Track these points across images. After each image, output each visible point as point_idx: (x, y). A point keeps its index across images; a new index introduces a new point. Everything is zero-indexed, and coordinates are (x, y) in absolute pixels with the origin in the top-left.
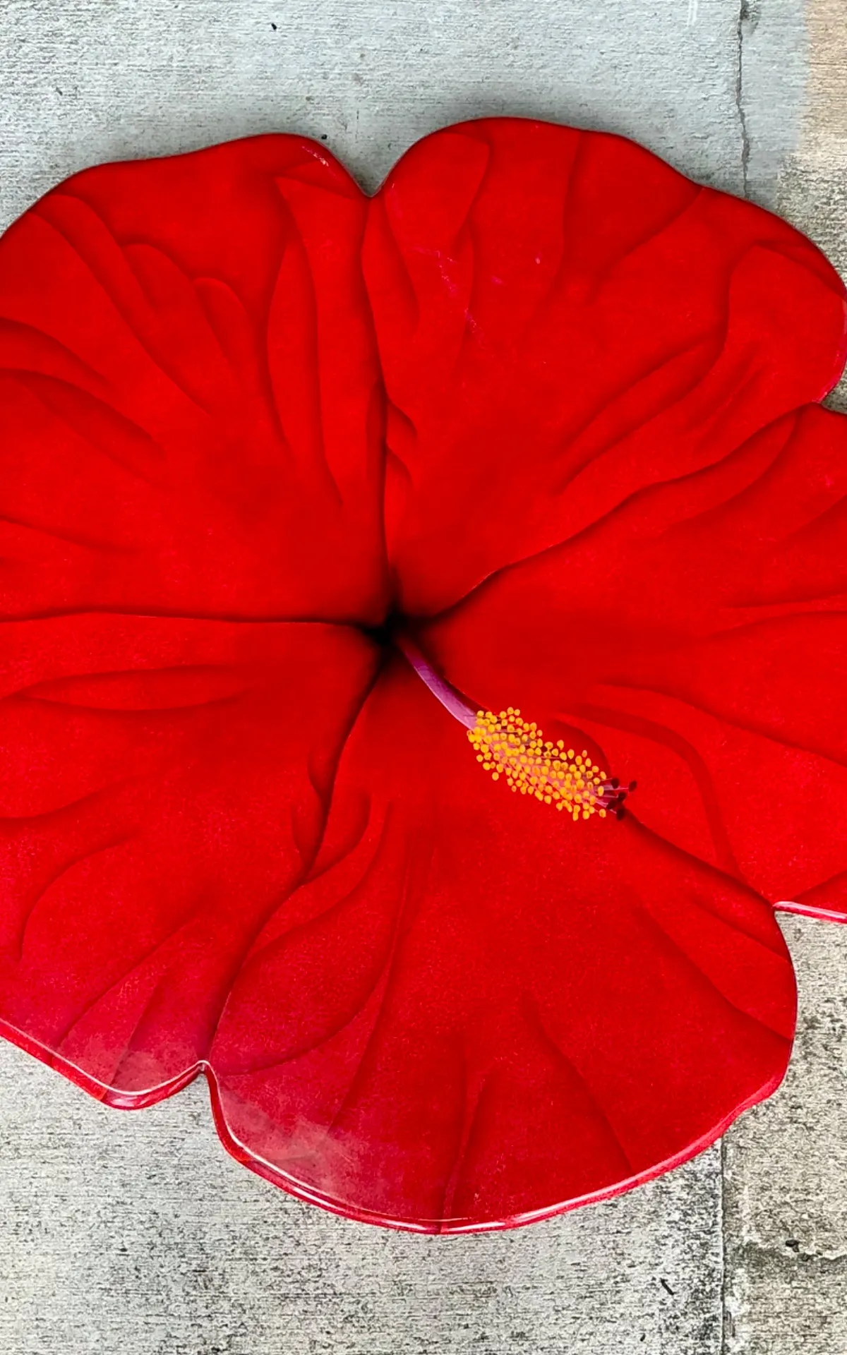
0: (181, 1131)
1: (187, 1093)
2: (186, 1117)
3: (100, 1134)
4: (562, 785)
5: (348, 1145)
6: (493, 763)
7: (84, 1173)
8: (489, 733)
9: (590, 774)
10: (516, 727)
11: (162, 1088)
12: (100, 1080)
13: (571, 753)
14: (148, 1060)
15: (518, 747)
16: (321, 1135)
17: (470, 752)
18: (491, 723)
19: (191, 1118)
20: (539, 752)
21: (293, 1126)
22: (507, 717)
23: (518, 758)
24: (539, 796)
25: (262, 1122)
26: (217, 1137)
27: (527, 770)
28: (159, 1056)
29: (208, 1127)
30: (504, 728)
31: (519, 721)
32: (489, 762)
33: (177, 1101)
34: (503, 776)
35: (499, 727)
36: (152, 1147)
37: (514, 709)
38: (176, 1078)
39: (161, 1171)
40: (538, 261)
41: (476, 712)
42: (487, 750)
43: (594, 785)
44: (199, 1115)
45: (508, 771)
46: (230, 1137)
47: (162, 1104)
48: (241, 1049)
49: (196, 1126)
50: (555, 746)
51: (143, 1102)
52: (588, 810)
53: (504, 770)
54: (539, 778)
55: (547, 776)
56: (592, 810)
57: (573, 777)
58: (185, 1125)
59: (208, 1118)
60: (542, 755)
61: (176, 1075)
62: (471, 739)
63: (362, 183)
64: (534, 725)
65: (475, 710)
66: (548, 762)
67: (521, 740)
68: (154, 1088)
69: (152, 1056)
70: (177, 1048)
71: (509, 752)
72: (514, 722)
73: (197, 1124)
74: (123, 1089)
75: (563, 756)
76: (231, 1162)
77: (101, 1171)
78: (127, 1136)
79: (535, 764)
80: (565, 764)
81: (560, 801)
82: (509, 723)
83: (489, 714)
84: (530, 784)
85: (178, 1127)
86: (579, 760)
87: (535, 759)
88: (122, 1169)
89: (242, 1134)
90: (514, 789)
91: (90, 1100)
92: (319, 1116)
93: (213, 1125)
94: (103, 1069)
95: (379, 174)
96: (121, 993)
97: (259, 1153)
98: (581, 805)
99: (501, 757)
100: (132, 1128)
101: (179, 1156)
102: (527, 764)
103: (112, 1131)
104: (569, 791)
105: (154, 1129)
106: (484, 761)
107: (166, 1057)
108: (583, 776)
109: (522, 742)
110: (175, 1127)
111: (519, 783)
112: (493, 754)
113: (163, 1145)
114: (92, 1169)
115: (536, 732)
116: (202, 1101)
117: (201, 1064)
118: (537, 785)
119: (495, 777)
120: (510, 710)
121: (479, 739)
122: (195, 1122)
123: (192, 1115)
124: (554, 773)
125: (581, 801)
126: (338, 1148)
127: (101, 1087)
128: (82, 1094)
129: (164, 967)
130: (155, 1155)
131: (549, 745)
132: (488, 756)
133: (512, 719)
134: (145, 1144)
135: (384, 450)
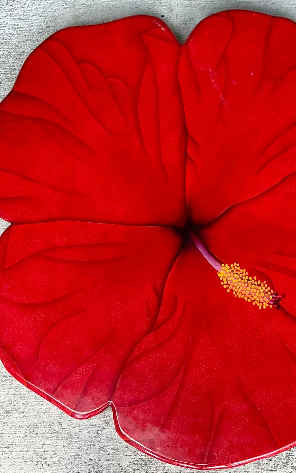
0: (101, 428)
1: (103, 413)
2: (103, 422)
3: (69, 428)
4: (255, 295)
5: (167, 435)
6: (228, 285)
7: (63, 443)
8: (226, 273)
9: (267, 290)
10: (237, 271)
11: (94, 411)
12: (70, 408)
13: (259, 282)
14: (88, 400)
15: (238, 279)
16: (156, 430)
17: (218, 280)
18: (227, 269)
19: (105, 423)
20: (246, 281)
21: (145, 427)
22: (234, 267)
23: (238, 283)
24: (246, 299)
25: (133, 425)
26: (116, 431)
27: (241, 288)
28: (93, 399)
29: (112, 426)
30: (233, 271)
31: (239, 268)
32: (226, 285)
33: (99, 416)
34: (231, 290)
35: (230, 270)
36: (90, 434)
37: (237, 264)
38: (99, 408)
39: (94, 443)
40: (252, 74)
41: (221, 264)
42: (226, 280)
43: (268, 295)
44: (108, 422)
45: (234, 289)
46: (121, 431)
47: (94, 417)
48: (125, 397)
49: (107, 426)
50: (253, 279)
51: (87, 417)
52: (265, 305)
53: (232, 288)
54: (246, 291)
55: (250, 291)
56: (267, 305)
57: (260, 291)
58: (103, 425)
59: (112, 423)
60: (247, 282)
61: (100, 406)
62: (219, 275)
63: (178, 37)
64: (245, 270)
65: (221, 263)
66: (250, 285)
67: (239, 276)
68: (91, 411)
69: (90, 399)
70: (100, 396)
71: (234, 281)
72: (237, 269)
73: (108, 425)
74: (79, 411)
75: (256, 283)
76: (121, 440)
77: (70, 443)
78: (80, 429)
79: (244, 286)
80: (257, 286)
81: (254, 301)
82: (235, 269)
83: (227, 265)
84: (242, 294)
85: (100, 426)
86: (262, 285)
87: (245, 284)
88: (78, 442)
89: (125, 430)
90: (236, 296)
91: (65, 415)
92: (156, 423)
93: (114, 426)
94: (71, 403)
95: (186, 33)
96: (78, 374)
97: (132, 437)
98: (262, 303)
99: (231, 283)
100: (82, 426)
101: (101, 437)
102: (241, 286)
103: (74, 427)
104: (258, 297)
105: (91, 427)
106: (224, 284)
107: (96, 399)
108: (264, 291)
109: (240, 277)
110: (99, 426)
111: (238, 294)
112: (227, 282)
113: (94, 433)
114: (67, 442)
115: (245, 273)
116: (109, 417)
117: (109, 402)
118: (245, 294)
119: (228, 291)
120: (235, 264)
121: (222, 275)
122: (107, 424)
123: (106, 422)
124: (252, 290)
125: (262, 301)
126: (163, 436)
127: (70, 410)
128: (62, 413)
129: (95, 364)
130: (91, 437)
131: (250, 278)
132: (226, 282)
133: (236, 267)
134: (87, 433)
135: (186, 154)
